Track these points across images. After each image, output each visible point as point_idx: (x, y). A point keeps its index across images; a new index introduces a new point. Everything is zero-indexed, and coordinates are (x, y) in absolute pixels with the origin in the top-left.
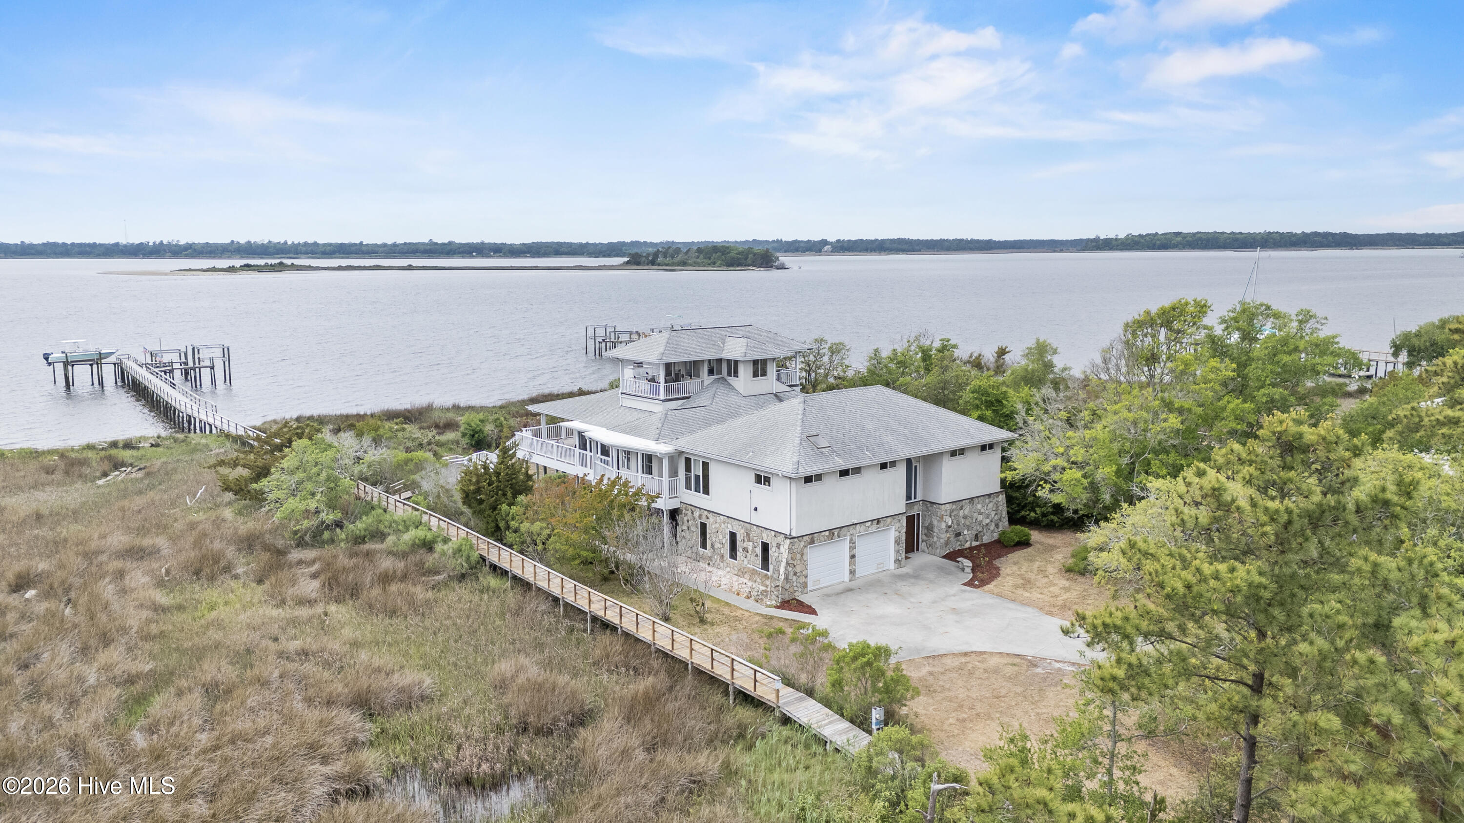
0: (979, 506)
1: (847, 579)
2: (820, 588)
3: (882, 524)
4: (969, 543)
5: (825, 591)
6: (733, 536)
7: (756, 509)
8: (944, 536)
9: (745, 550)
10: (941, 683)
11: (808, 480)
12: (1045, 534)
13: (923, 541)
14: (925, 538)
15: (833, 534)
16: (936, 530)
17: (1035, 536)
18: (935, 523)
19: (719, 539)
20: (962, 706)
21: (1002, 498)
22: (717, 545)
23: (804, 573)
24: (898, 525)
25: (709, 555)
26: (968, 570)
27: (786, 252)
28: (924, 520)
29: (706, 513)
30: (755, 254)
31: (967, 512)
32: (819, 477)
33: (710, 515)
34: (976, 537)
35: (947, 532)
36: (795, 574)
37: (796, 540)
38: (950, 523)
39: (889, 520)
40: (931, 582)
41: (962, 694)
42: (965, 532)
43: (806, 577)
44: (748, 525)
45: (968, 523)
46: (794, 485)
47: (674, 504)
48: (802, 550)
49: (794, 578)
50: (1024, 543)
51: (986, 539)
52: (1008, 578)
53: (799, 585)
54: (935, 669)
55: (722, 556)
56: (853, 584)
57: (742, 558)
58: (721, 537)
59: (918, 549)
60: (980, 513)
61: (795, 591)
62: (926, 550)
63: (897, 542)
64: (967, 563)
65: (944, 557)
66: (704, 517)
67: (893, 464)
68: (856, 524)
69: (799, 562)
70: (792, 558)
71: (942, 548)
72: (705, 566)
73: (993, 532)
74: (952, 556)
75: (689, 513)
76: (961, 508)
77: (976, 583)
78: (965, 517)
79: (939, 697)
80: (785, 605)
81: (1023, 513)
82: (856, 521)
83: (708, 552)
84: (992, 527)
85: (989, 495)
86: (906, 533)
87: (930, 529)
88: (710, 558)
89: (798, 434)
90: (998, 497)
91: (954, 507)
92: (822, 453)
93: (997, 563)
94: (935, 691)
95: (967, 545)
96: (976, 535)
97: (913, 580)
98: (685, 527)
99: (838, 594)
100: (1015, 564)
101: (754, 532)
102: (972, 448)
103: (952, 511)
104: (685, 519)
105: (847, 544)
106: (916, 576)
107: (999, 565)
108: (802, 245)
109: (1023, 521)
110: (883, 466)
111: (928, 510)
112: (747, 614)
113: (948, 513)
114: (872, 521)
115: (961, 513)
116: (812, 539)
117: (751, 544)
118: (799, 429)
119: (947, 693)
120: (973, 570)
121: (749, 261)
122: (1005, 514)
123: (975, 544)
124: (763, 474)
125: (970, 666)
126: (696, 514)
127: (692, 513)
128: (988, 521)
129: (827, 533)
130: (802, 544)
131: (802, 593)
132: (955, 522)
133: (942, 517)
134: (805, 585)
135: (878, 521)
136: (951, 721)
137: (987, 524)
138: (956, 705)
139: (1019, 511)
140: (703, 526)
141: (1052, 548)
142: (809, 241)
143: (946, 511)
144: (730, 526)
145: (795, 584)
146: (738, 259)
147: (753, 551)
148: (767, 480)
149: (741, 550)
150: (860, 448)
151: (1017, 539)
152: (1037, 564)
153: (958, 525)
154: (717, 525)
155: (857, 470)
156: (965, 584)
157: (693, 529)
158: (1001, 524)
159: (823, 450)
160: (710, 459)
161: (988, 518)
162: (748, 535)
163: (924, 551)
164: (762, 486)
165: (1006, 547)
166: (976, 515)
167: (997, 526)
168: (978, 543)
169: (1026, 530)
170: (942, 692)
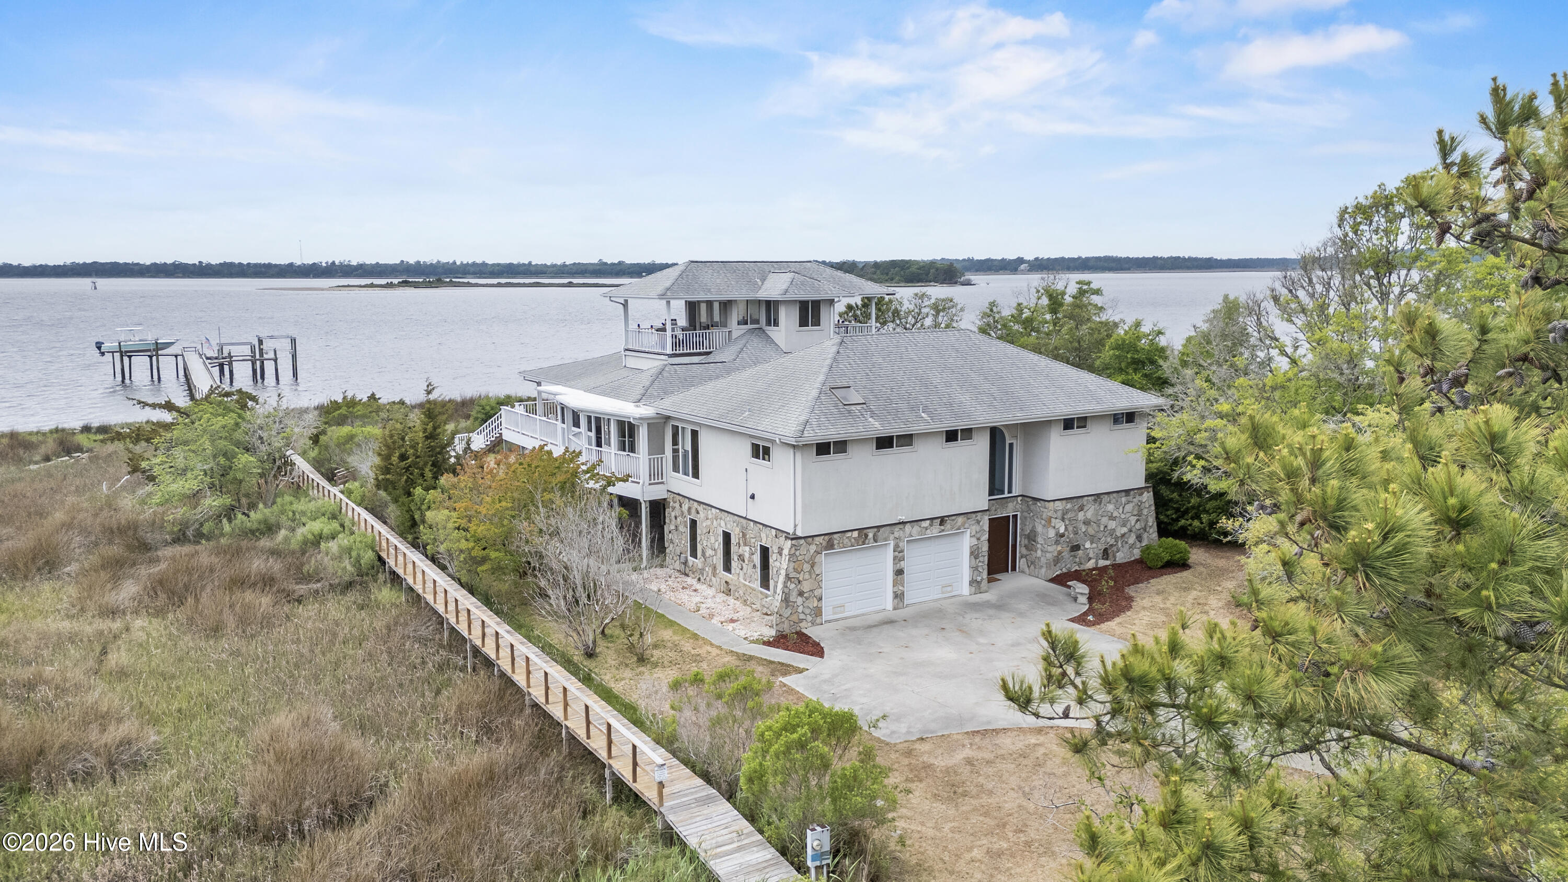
0: (1110, 507)
1: (890, 606)
2: (846, 618)
3: (948, 526)
4: (1093, 561)
5: (850, 623)
6: (727, 537)
7: (753, 497)
8: (1053, 550)
9: (741, 558)
10: (981, 780)
11: (823, 449)
12: (1214, 552)
13: (1022, 557)
14: (1024, 551)
15: (866, 536)
16: (1040, 540)
17: (1197, 555)
18: (1039, 529)
19: (711, 544)
20: (1004, 825)
21: (1148, 498)
22: (709, 552)
23: (817, 593)
24: (975, 528)
25: (700, 566)
26: (1083, 599)
27: (977, 271)
28: (1023, 523)
29: (696, 504)
30: (937, 269)
31: (1089, 514)
32: (841, 446)
33: (700, 508)
34: (1106, 554)
35: (1057, 543)
36: (801, 594)
37: (802, 541)
38: (1062, 530)
39: (960, 520)
40: (1021, 614)
41: (1010, 801)
42: (1088, 545)
43: (820, 599)
44: (744, 521)
45: (1091, 531)
46: (799, 456)
47: (657, 493)
48: (813, 558)
49: (800, 600)
50: (1179, 564)
51: (1121, 557)
52: (1143, 613)
53: (807, 611)
54: (979, 754)
55: (715, 568)
56: (901, 613)
57: (738, 571)
58: (713, 539)
59: (1014, 569)
60: (1112, 518)
61: (801, 620)
62: (1027, 570)
63: (974, 554)
64: (1082, 589)
65: (1052, 580)
66: (693, 511)
67: (968, 433)
68: (904, 523)
69: (807, 576)
70: (795, 570)
71: (1048, 566)
72: (694, 582)
73: (1132, 546)
74: (1061, 580)
75: (677, 505)
76: (1081, 508)
77: (1090, 618)
78: (1087, 523)
79: (967, 805)
80: (780, 641)
81: (1182, 522)
82: (903, 518)
83: (698, 562)
84: (1132, 539)
85: (1127, 492)
86: (989, 540)
87: (1032, 537)
88: (702, 571)
89: (818, 385)
90: (1141, 494)
91: (1069, 506)
92: (849, 412)
93: (1131, 591)
94: (965, 794)
95: (1091, 564)
96: (1106, 550)
97: (991, 612)
98: (672, 527)
99: (870, 627)
100: (1159, 593)
101: (752, 531)
102: (1099, 418)
103: (1065, 512)
104: (673, 514)
105: (890, 553)
106: (1000, 606)
107: (1133, 594)
108: (995, 263)
109: (1181, 534)
110: (951, 436)
111: (1029, 510)
112: (715, 651)
113: (1059, 514)
114: (932, 519)
115: (1081, 515)
116: (830, 541)
117: (747, 548)
118: (821, 378)
119: (985, 800)
120: (1091, 599)
121: (931, 276)
122: (1152, 521)
123: (1102, 563)
124: (761, 443)
125: (1042, 751)
126: (685, 507)
127: (681, 506)
128: (1125, 530)
129: (855, 534)
130: (813, 548)
131: (813, 623)
132: (1070, 528)
133: (1049, 520)
134: (818, 612)
135: (943, 520)
136: (976, 853)
137: (1123, 535)
138: (993, 823)
139: (1177, 520)
140: (694, 523)
141: (1222, 573)
142: (1003, 260)
143: (1056, 511)
144: (723, 523)
145: (800, 609)
146: (919, 274)
147: (751, 560)
148: (767, 451)
149: (736, 559)
150: (913, 409)
151: (1167, 557)
152: (1194, 593)
153: (1076, 533)
154: (709, 522)
155: (907, 440)
156: (1072, 620)
157: (681, 529)
158: (1145, 536)
159: (853, 408)
160: (700, 425)
161: (1124, 525)
162: (744, 535)
163: (1023, 572)
164: (761, 461)
165: (1150, 568)
166: (1104, 520)
167: (1139, 538)
168: (1107, 563)
169: (1182, 544)
170: (977, 796)
